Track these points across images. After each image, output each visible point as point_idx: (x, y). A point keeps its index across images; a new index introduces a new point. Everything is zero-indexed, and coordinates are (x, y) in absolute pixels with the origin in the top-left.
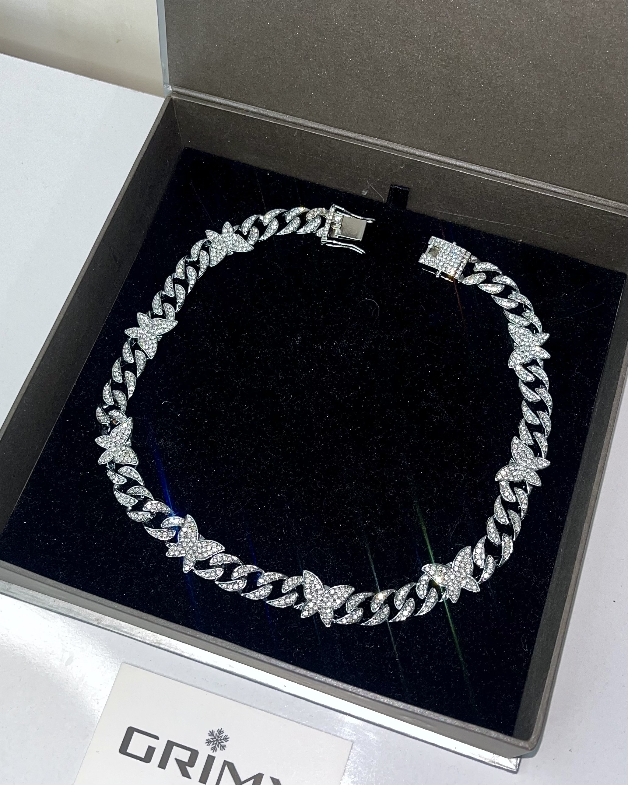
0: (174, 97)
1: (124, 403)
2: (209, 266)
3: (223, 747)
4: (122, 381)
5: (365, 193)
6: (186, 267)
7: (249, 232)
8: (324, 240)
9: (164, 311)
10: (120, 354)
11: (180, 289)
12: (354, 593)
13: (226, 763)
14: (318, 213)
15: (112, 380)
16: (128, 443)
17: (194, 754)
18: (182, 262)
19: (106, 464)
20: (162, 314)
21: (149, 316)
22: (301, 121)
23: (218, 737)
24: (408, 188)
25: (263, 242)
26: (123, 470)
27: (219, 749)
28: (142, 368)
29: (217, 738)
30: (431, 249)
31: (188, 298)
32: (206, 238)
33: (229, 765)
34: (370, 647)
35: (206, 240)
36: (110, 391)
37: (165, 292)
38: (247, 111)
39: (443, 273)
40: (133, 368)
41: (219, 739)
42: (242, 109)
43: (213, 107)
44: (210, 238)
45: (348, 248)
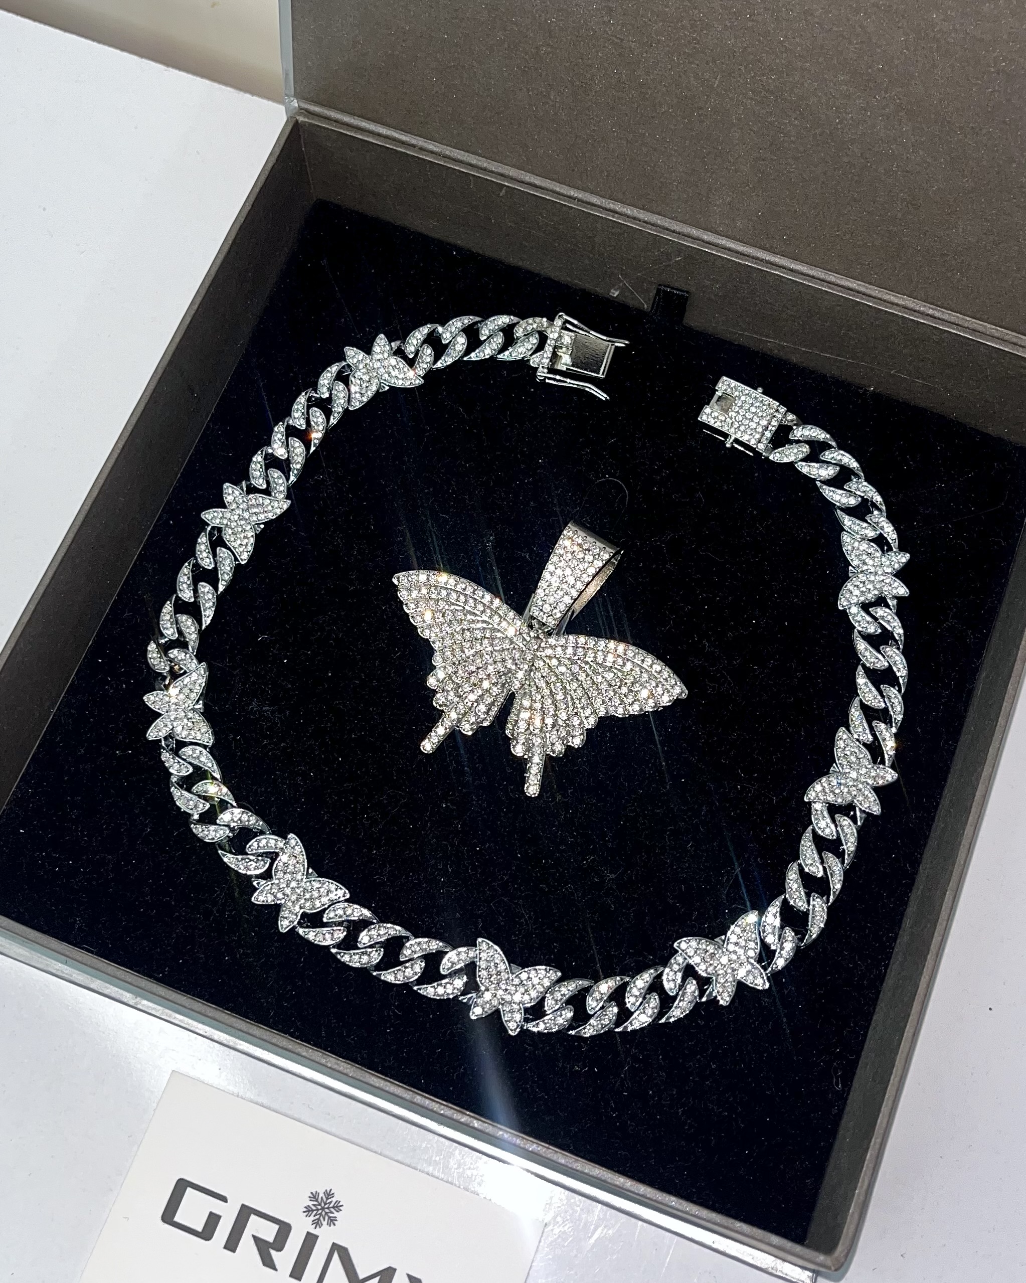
0: (301, 119)
1: (194, 636)
2: (348, 408)
3: (332, 1220)
4: (192, 600)
5: (615, 293)
6: (309, 407)
7: (417, 353)
8: (542, 373)
9: (268, 483)
10: (191, 552)
11: (297, 446)
12: (559, 981)
13: (335, 1247)
14: (535, 326)
15: (177, 597)
16: (197, 707)
17: (284, 1229)
18: (302, 399)
19: (160, 740)
20: (264, 486)
21: (243, 490)
22: (512, 172)
23: (325, 1204)
24: (687, 292)
25: (438, 370)
26: (187, 751)
27: (325, 1223)
28: (227, 577)
29: (323, 1205)
30: (720, 397)
31: (310, 460)
32: (345, 360)
33: (340, 1251)
34: (582, 1070)
35: (344, 363)
36: (171, 616)
37: (272, 448)
38: (422, 149)
39: (736, 441)
40: (211, 577)
41: (326, 1206)
42: (414, 146)
43: (365, 138)
44: (350, 361)
45: (582, 388)
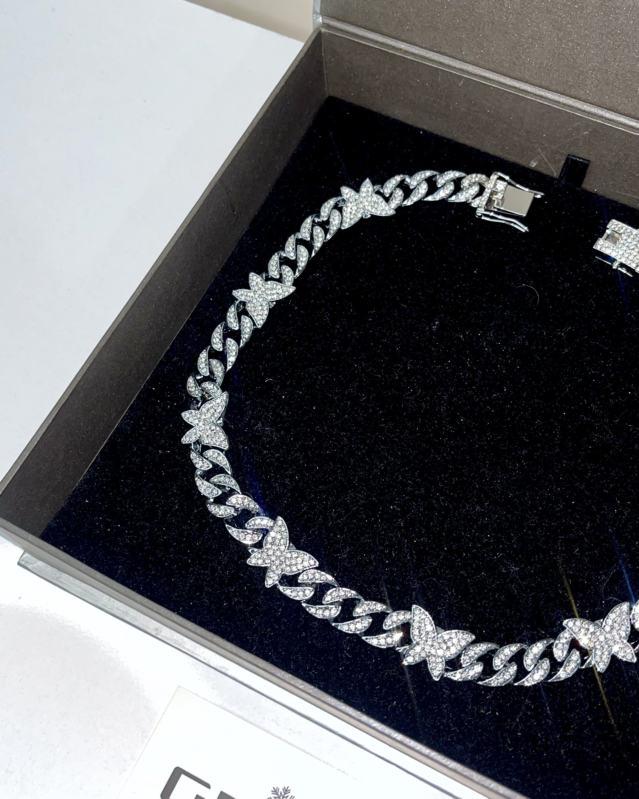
0: (323, 30)
1: (221, 374)
2: (340, 228)
4: (221, 350)
5: (533, 165)
6: (313, 226)
7: (391, 194)
8: (480, 211)
9: (281, 275)
10: (223, 318)
11: (303, 251)
12: (473, 643)
14: (477, 179)
15: (212, 347)
16: (219, 422)
18: (309, 220)
19: (191, 444)
20: (278, 277)
21: (263, 278)
22: (469, 68)
23: (283, 797)
24: (588, 161)
25: (407, 207)
26: (209, 453)
28: (247, 336)
29: (281, 797)
30: (608, 235)
31: (310, 262)
32: (341, 195)
34: (486, 712)
35: (340, 198)
36: (206, 360)
37: (285, 253)
38: (406, 52)
39: (622, 265)
40: (236, 335)
42: (401, 49)
43: (367, 44)
44: (345, 197)
45: (508, 223)
